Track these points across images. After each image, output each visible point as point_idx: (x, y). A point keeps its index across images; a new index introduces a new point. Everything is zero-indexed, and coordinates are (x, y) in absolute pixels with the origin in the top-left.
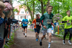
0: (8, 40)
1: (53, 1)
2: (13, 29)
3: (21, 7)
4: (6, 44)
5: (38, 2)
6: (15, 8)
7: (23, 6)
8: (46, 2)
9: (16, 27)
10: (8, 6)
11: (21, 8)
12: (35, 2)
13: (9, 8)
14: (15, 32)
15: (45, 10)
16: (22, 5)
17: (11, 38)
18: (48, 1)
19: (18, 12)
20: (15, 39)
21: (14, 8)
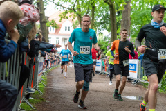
0: (30, 91)
1: (138, 3)
2: (44, 67)
3: (63, 16)
4: (27, 101)
5: (102, 4)
6: (50, 19)
7: (68, 15)
8: (121, 5)
9: (52, 62)
10: (29, 11)
11: (63, 19)
12: (97, 5)
13: (32, 17)
14: (49, 73)
15: (118, 24)
16: (66, 13)
17: (39, 87)
18: (127, 3)
19: (57, 28)
20: (49, 91)
21: (48, 17)
